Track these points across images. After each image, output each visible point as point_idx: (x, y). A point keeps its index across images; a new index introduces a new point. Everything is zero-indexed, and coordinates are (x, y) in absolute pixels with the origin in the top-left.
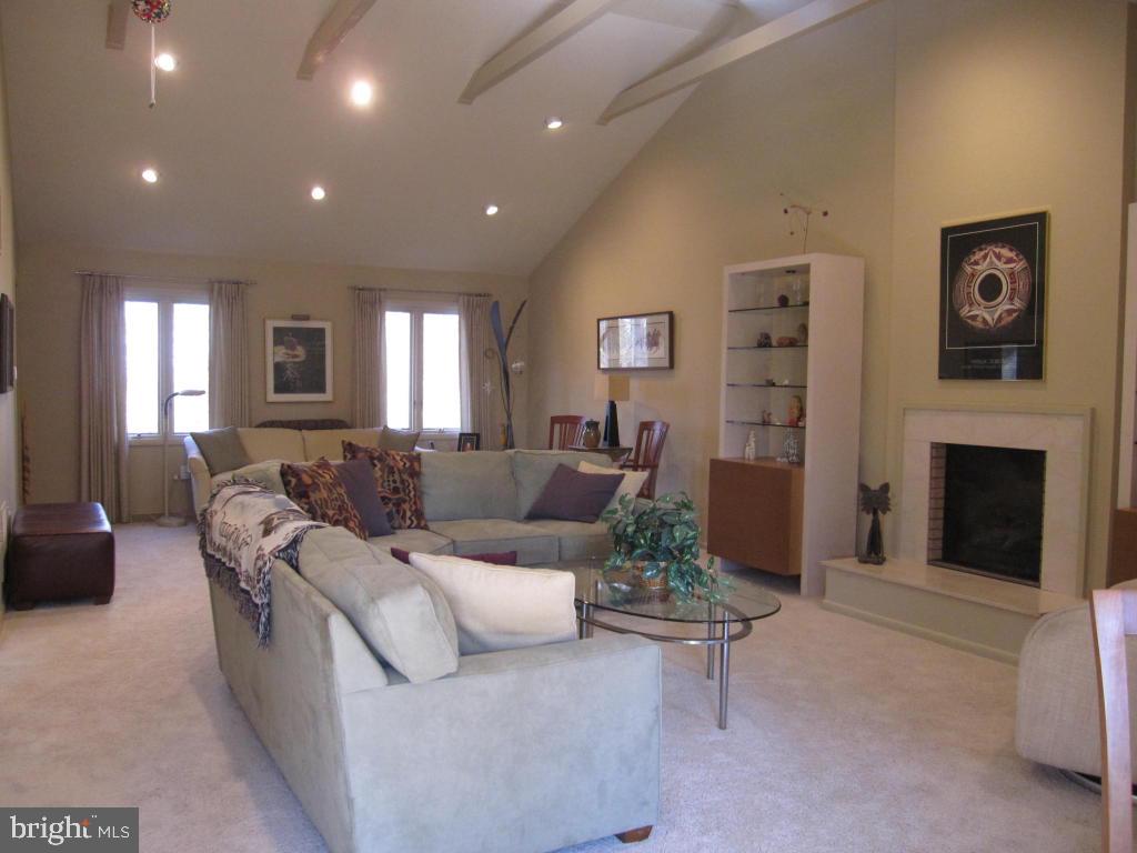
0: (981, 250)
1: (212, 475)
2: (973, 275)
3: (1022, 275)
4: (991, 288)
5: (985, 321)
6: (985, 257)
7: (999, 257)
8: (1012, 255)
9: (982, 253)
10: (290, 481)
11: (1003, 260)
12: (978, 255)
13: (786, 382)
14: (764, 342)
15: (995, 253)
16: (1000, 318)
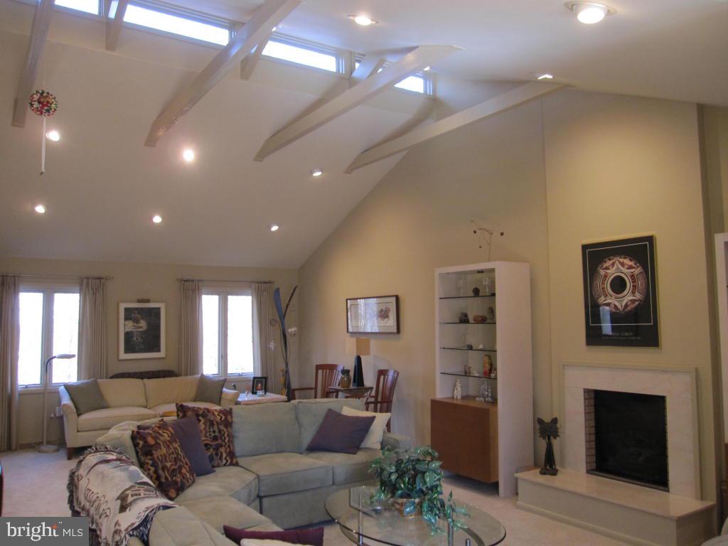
0: (610, 260)
1: (79, 415)
2: (606, 276)
3: (640, 277)
4: (619, 285)
5: (616, 306)
6: (613, 264)
7: (623, 264)
8: (632, 263)
9: (611, 262)
10: (139, 443)
11: (626, 267)
12: (608, 263)
13: (481, 347)
14: (464, 320)
15: (619, 262)
16: (626, 305)
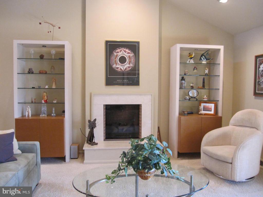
0: (119, 49)
2: (117, 56)
3: (133, 57)
4: (123, 60)
5: (121, 69)
6: (121, 51)
7: (125, 52)
8: (129, 52)
9: (120, 50)
11: (127, 53)
12: (119, 50)
13: (47, 87)
14: (30, 72)
15: (124, 50)
16: (126, 69)
